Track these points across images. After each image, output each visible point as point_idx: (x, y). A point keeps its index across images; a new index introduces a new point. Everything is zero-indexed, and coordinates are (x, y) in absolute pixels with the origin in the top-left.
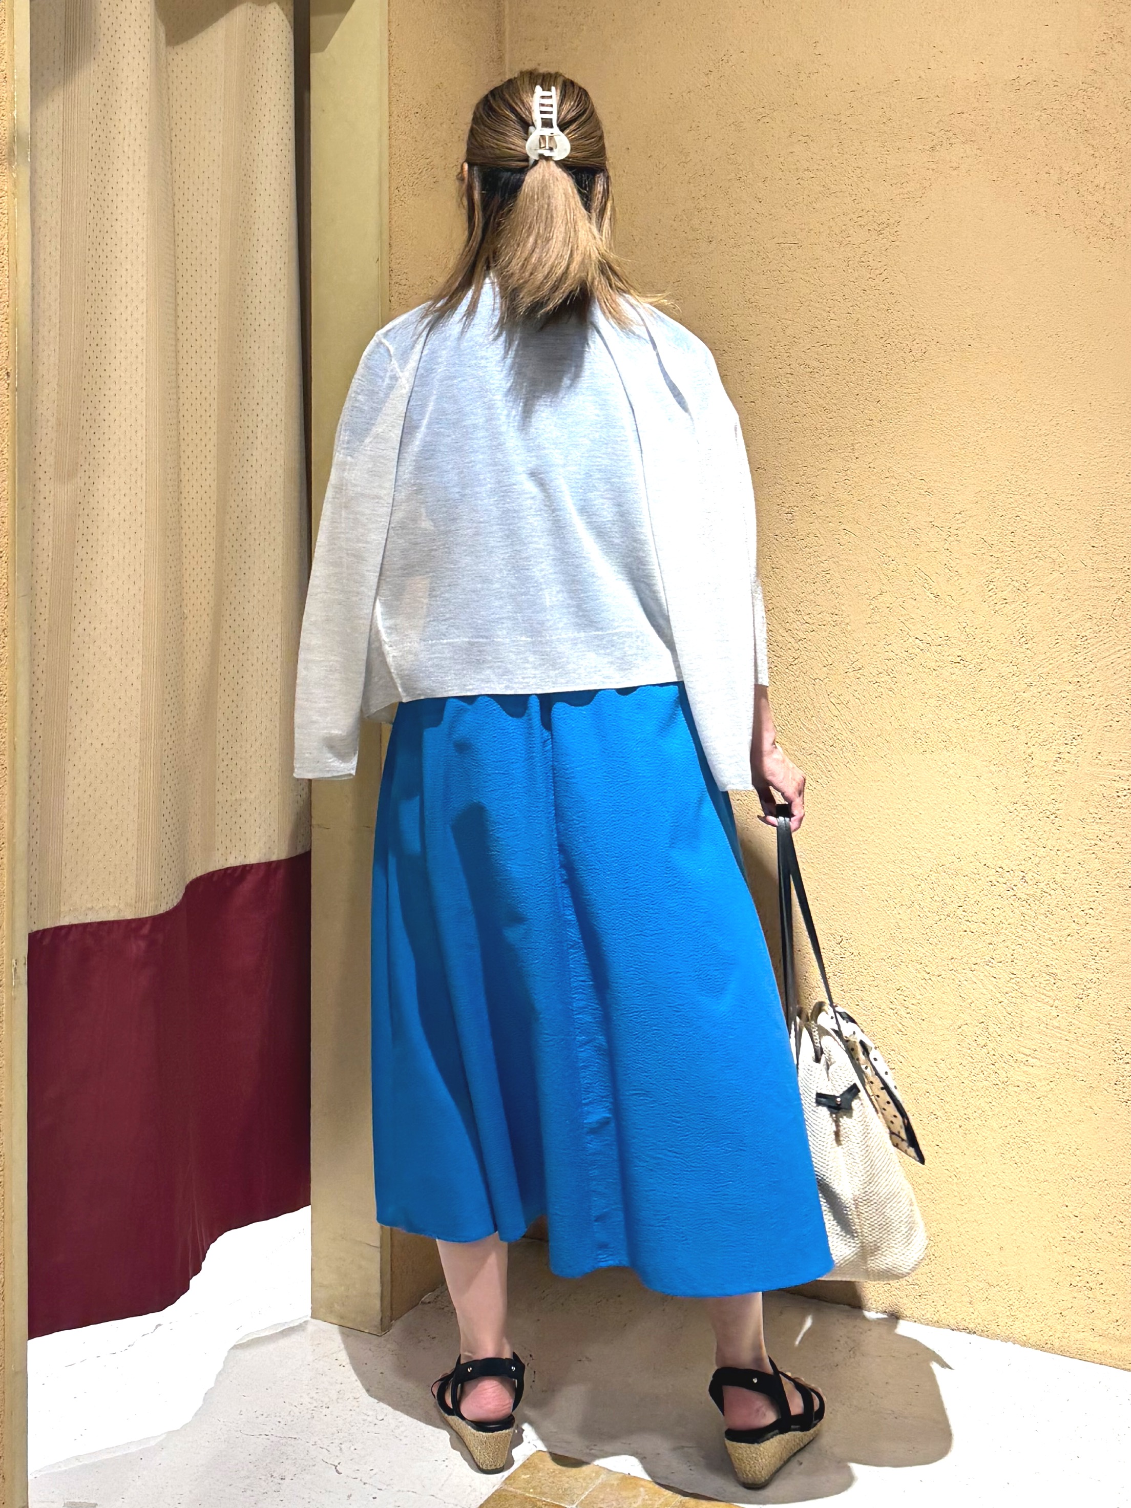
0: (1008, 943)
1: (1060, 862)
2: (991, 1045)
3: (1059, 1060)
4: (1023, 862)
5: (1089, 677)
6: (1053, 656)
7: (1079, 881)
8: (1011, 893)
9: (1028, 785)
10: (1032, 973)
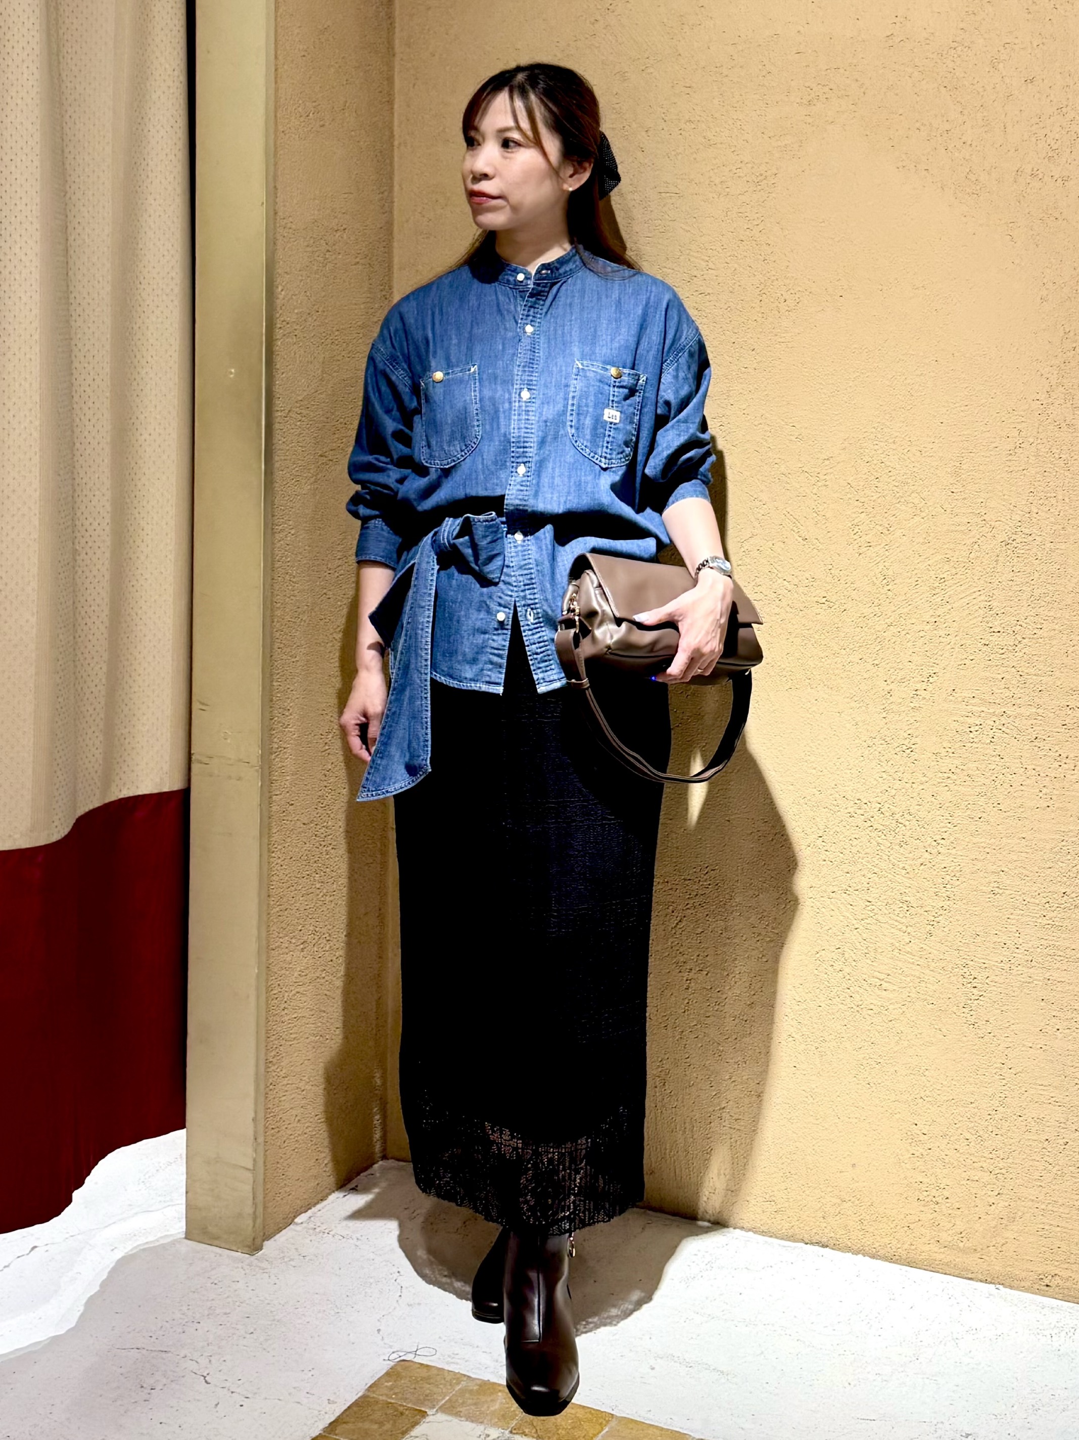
0: (865, 872)
1: (915, 794)
2: (847, 970)
3: (910, 985)
4: (880, 794)
5: (946, 617)
6: (913, 597)
7: (932, 812)
8: (869, 824)
9: (888, 720)
10: (886, 901)
